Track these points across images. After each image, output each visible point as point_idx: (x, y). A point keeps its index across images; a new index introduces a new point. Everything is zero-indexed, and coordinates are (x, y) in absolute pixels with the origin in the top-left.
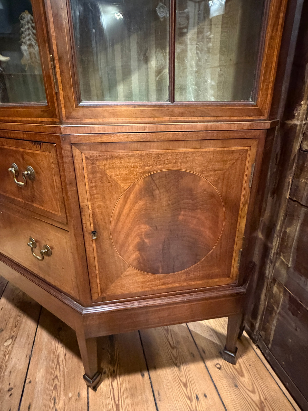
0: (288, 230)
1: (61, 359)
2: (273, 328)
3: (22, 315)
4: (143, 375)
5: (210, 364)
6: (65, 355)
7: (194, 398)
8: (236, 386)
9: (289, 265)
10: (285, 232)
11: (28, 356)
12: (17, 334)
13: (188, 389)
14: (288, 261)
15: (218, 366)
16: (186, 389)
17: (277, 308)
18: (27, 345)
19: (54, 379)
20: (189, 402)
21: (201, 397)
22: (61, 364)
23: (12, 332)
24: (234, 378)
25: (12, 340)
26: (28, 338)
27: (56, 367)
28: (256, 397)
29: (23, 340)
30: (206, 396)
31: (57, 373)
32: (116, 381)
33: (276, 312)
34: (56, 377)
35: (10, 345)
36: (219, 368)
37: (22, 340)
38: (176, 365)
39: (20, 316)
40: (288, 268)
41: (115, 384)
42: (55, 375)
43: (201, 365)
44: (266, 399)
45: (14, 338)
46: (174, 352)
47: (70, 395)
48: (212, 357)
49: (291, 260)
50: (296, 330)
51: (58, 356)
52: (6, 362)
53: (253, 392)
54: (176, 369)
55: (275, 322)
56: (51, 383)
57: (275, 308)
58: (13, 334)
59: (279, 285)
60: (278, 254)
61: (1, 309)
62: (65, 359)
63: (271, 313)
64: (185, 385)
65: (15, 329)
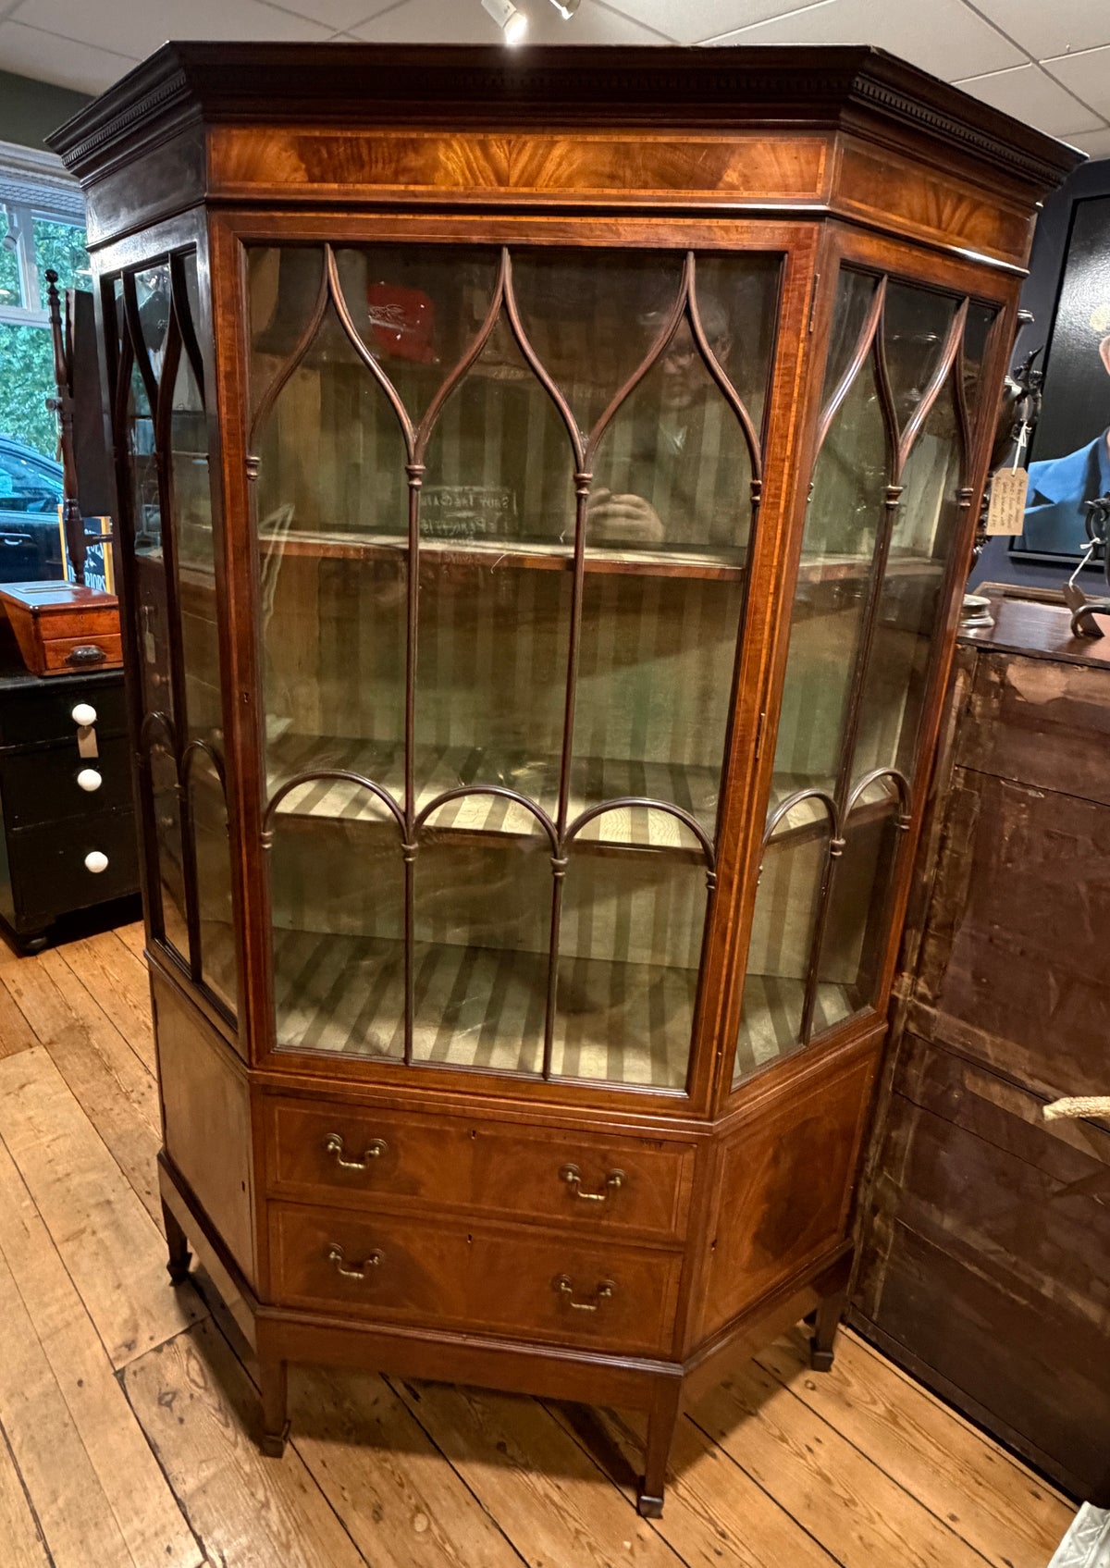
0: (894, 1134)
1: (556, 1498)
2: (880, 1285)
3: (389, 1456)
4: (714, 1456)
5: (795, 1388)
6: (559, 1487)
7: (805, 1450)
8: (849, 1405)
9: (901, 1185)
10: (888, 1138)
11: (490, 1526)
12: (420, 1496)
13: (790, 1442)
14: (899, 1179)
15: (810, 1385)
16: (788, 1444)
17: (885, 1253)
18: (465, 1508)
19: (576, 1538)
20: (802, 1461)
21: (813, 1445)
22: (565, 1507)
23: (406, 1499)
24: (840, 1395)
25: (423, 1513)
26: (453, 1495)
27: (563, 1517)
28: (880, 1409)
29: (448, 1502)
30: (818, 1440)
31: (573, 1525)
32: (680, 1486)
33: (883, 1260)
34: (577, 1532)
35: (429, 1524)
36: (813, 1388)
37: (444, 1504)
38: (752, 1414)
39: (386, 1461)
40: (898, 1190)
41: (682, 1491)
42: (573, 1529)
43: (786, 1395)
44: (893, 1405)
45: (424, 1508)
46: (733, 1391)
47: (627, 1544)
48: (793, 1376)
49: (902, 1178)
50: (921, 1279)
51: (547, 1496)
52: (457, 1557)
53: (874, 1402)
54: (754, 1420)
55: (882, 1275)
56: (576, 1545)
57: (881, 1252)
58: (413, 1501)
59: (886, 1216)
60: (880, 1167)
61: (324, 1465)
62: (565, 1496)
63: (873, 1262)
64: (783, 1440)
65: (406, 1491)
